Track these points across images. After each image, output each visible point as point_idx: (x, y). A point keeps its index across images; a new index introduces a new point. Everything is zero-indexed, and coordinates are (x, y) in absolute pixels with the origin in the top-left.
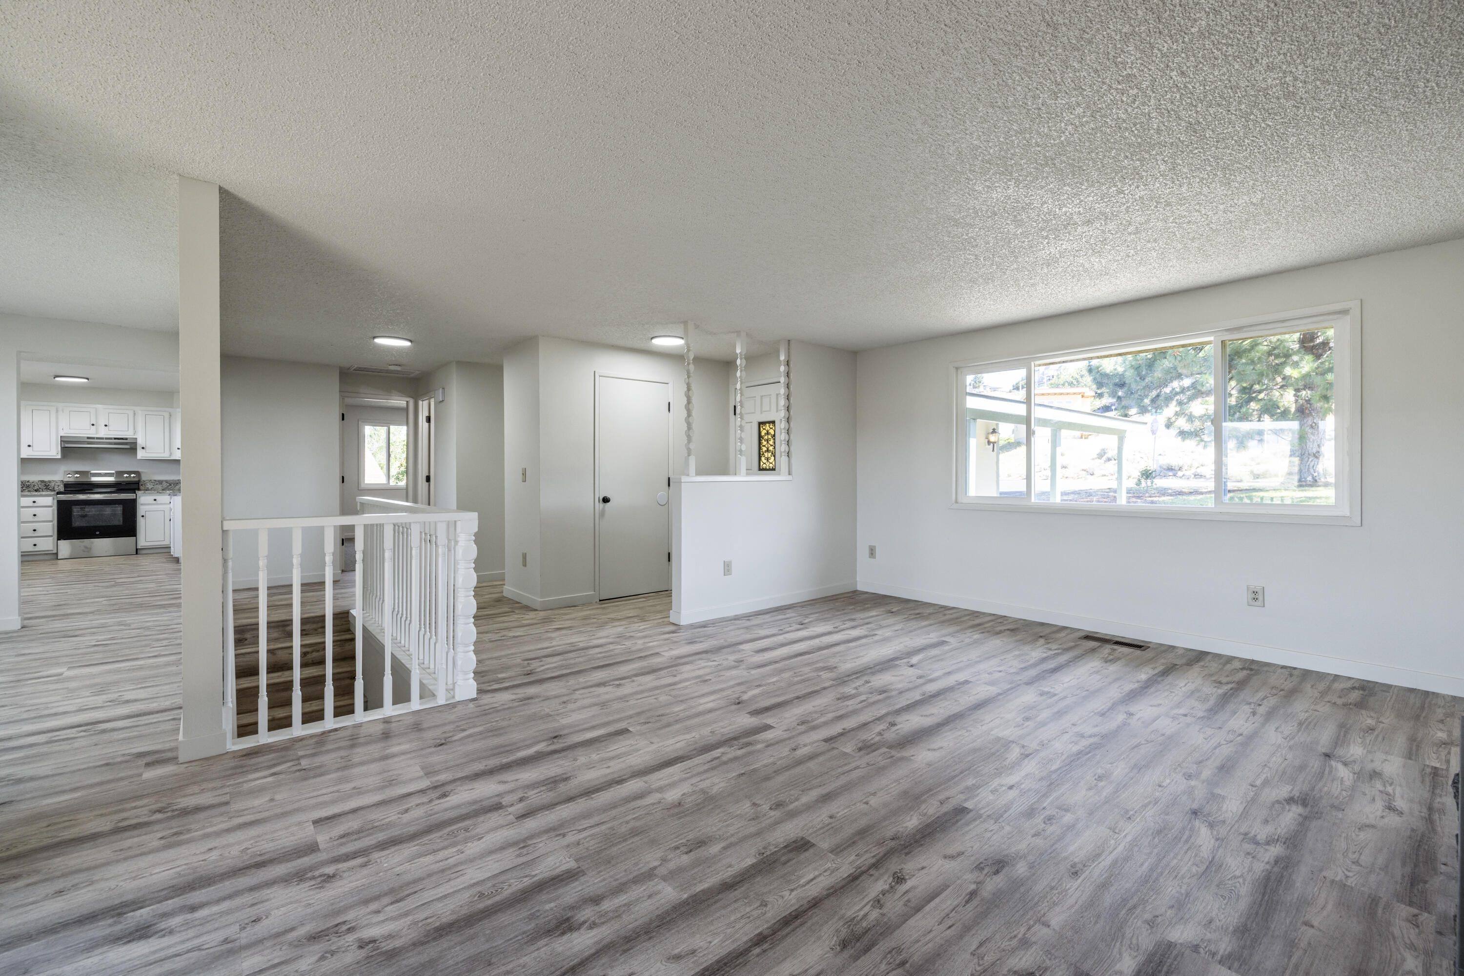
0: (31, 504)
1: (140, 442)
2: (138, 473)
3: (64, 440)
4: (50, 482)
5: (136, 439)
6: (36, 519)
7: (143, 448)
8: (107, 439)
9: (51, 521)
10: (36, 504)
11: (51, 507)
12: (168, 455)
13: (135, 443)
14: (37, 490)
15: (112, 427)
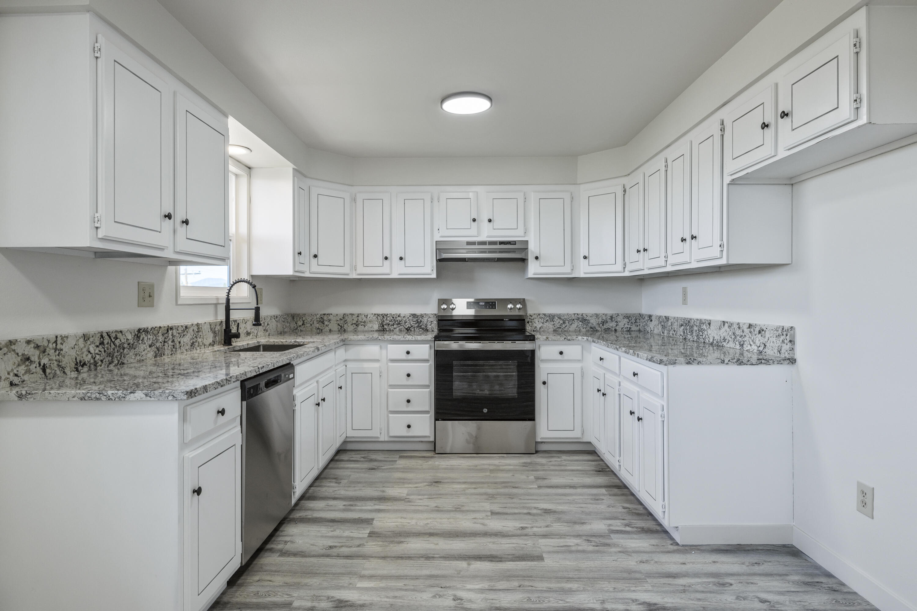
0: (404, 356)
1: (532, 247)
2: (523, 302)
3: (440, 247)
4: (422, 316)
5: (527, 242)
6: (410, 382)
7: (537, 258)
8: (491, 243)
9: (427, 386)
10: (410, 357)
11: (426, 361)
12: (569, 271)
13: (526, 249)
14: (408, 330)
15: (497, 223)
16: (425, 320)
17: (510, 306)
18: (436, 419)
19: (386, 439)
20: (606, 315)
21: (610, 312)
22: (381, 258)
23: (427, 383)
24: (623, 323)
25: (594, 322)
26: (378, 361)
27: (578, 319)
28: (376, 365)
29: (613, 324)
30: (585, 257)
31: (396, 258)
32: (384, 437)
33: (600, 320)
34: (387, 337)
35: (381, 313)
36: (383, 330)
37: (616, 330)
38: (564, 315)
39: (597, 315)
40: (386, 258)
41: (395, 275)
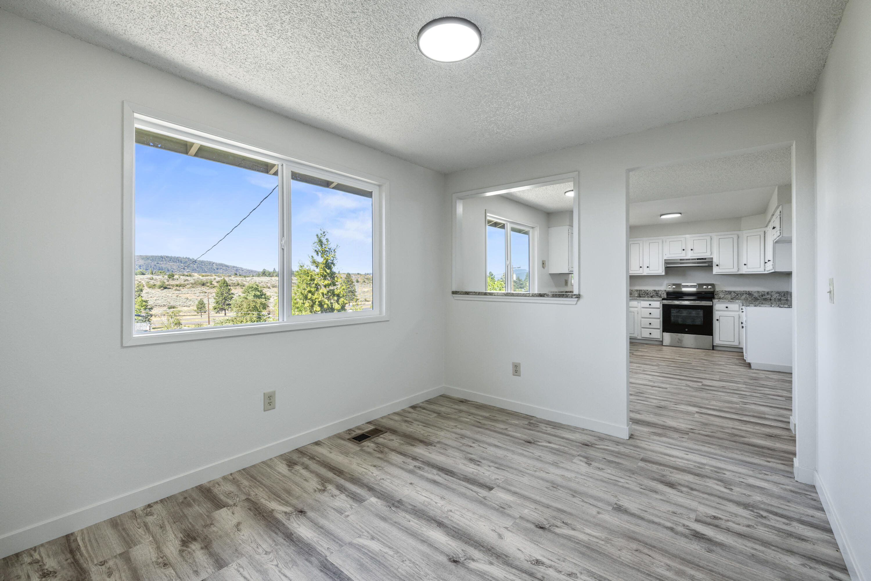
0: (648, 306)
1: (715, 261)
2: (713, 285)
3: (667, 262)
4: (659, 291)
5: (712, 258)
6: (651, 316)
7: (717, 265)
8: (692, 259)
9: (659, 318)
10: (651, 306)
11: (659, 308)
12: (736, 271)
13: (712, 262)
14: (652, 297)
15: (695, 251)
16: (660, 293)
17: (704, 287)
18: (663, 331)
19: (640, 338)
20: (764, 292)
21: (766, 290)
22: (638, 267)
23: (659, 317)
24: (775, 296)
25: (756, 295)
26: (637, 307)
27: (746, 293)
28: (636, 309)
29: (769, 296)
30: (745, 265)
31: (645, 267)
32: (639, 337)
33: (760, 294)
34: (641, 298)
35: (638, 289)
36: (640, 296)
37: (771, 299)
38: (737, 291)
39: (758, 292)
40: (641, 267)
41: (645, 274)
